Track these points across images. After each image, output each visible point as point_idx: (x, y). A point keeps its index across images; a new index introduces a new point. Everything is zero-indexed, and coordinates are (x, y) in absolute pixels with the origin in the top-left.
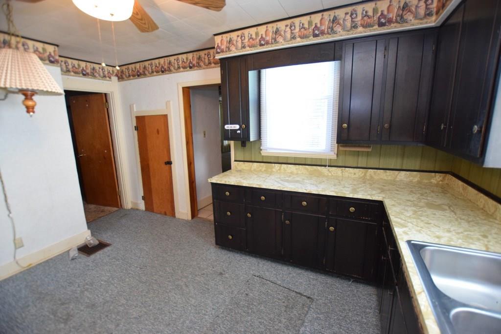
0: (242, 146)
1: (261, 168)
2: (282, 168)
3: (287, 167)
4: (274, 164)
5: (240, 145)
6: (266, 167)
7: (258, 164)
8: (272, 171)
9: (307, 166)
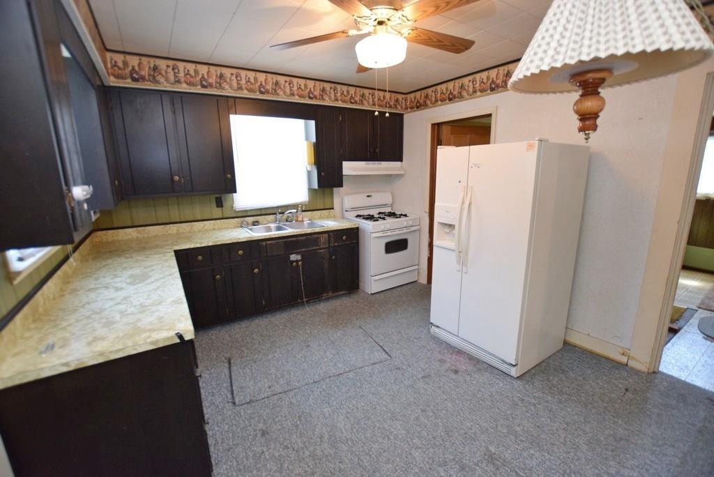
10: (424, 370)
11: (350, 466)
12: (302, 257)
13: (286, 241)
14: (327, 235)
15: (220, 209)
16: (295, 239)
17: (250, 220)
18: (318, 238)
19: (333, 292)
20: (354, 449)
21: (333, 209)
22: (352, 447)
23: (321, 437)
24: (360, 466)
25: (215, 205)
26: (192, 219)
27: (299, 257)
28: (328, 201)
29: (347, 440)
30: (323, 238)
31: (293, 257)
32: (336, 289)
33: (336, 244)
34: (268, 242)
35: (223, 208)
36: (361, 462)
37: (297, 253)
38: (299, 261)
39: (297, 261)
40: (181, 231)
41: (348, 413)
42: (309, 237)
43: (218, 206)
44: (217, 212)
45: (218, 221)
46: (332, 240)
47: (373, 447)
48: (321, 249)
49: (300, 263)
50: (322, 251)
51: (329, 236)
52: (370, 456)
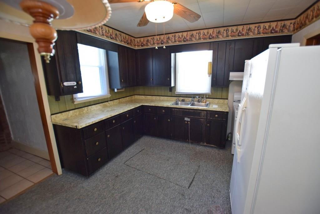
0: (56, 101)
1: (76, 113)
2: (89, 109)
3: (91, 108)
4: (83, 108)
5: (55, 101)
6: (79, 112)
7: (73, 111)
8: (84, 113)
9: (100, 104)
10: (193, 206)
11: (113, 207)
12: (191, 120)
13: (184, 111)
14: (206, 112)
15: (171, 92)
16: (188, 110)
17: (182, 98)
18: (200, 112)
19: (207, 143)
20: (122, 204)
21: (227, 99)
22: (122, 203)
23: (123, 191)
24: (114, 211)
25: (169, 91)
26: (161, 95)
27: (189, 120)
28: (224, 94)
29: (126, 200)
30: (203, 114)
31: (186, 119)
32: (209, 142)
33: (211, 118)
34: (175, 109)
35: (172, 92)
36: (116, 210)
37: (189, 118)
38: (189, 121)
39: (188, 121)
40: (157, 99)
41: (140, 192)
42: (195, 111)
43: (170, 91)
44: (169, 93)
45: (169, 97)
46: (209, 115)
47: (126, 210)
48: (202, 119)
49: (189, 122)
50: (202, 120)
51: (207, 113)
52: (121, 212)
